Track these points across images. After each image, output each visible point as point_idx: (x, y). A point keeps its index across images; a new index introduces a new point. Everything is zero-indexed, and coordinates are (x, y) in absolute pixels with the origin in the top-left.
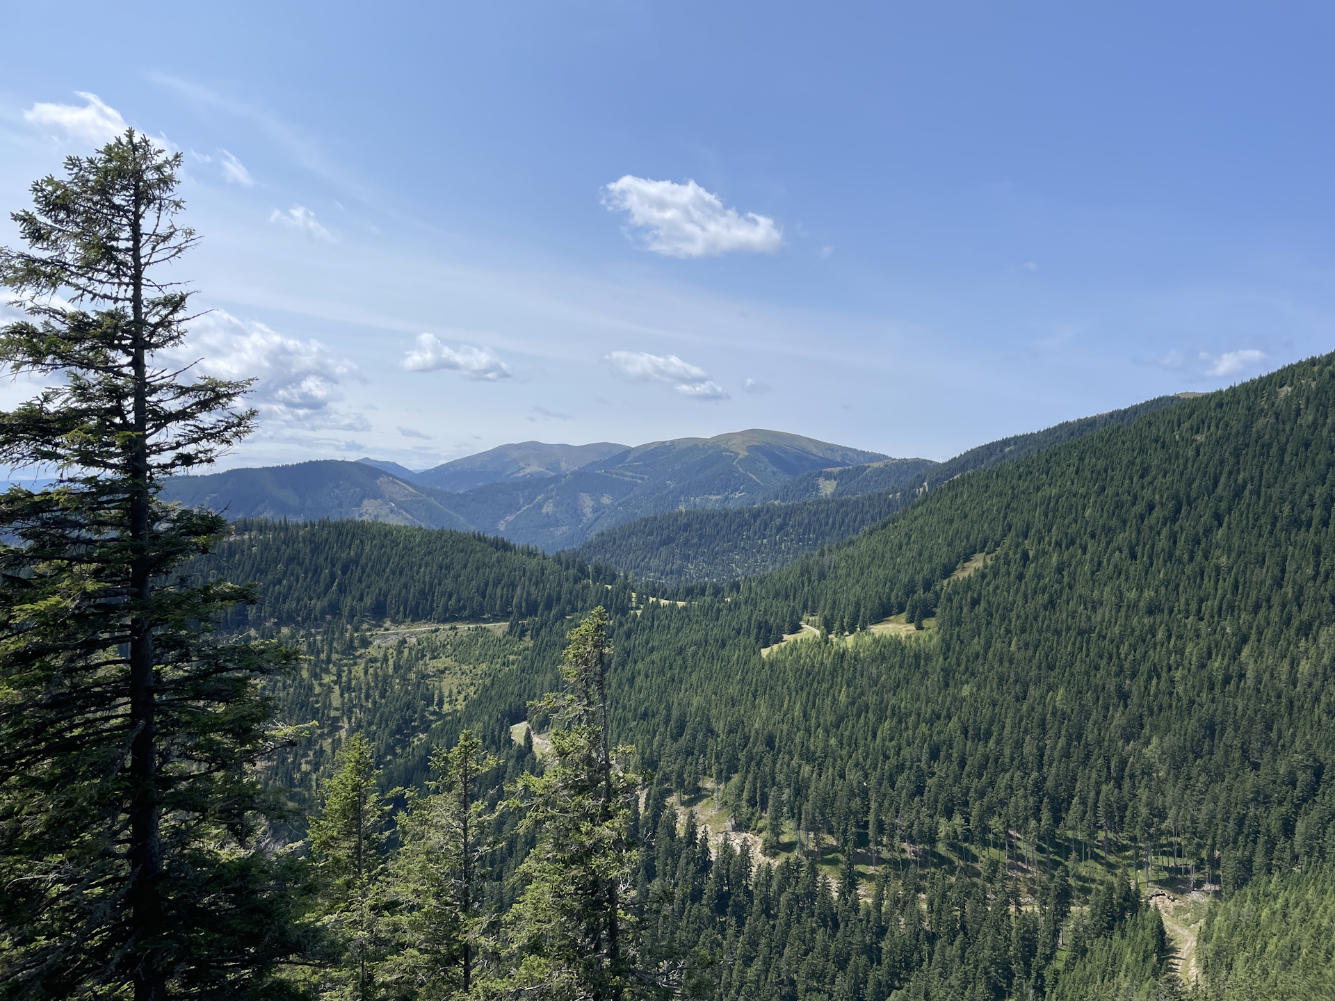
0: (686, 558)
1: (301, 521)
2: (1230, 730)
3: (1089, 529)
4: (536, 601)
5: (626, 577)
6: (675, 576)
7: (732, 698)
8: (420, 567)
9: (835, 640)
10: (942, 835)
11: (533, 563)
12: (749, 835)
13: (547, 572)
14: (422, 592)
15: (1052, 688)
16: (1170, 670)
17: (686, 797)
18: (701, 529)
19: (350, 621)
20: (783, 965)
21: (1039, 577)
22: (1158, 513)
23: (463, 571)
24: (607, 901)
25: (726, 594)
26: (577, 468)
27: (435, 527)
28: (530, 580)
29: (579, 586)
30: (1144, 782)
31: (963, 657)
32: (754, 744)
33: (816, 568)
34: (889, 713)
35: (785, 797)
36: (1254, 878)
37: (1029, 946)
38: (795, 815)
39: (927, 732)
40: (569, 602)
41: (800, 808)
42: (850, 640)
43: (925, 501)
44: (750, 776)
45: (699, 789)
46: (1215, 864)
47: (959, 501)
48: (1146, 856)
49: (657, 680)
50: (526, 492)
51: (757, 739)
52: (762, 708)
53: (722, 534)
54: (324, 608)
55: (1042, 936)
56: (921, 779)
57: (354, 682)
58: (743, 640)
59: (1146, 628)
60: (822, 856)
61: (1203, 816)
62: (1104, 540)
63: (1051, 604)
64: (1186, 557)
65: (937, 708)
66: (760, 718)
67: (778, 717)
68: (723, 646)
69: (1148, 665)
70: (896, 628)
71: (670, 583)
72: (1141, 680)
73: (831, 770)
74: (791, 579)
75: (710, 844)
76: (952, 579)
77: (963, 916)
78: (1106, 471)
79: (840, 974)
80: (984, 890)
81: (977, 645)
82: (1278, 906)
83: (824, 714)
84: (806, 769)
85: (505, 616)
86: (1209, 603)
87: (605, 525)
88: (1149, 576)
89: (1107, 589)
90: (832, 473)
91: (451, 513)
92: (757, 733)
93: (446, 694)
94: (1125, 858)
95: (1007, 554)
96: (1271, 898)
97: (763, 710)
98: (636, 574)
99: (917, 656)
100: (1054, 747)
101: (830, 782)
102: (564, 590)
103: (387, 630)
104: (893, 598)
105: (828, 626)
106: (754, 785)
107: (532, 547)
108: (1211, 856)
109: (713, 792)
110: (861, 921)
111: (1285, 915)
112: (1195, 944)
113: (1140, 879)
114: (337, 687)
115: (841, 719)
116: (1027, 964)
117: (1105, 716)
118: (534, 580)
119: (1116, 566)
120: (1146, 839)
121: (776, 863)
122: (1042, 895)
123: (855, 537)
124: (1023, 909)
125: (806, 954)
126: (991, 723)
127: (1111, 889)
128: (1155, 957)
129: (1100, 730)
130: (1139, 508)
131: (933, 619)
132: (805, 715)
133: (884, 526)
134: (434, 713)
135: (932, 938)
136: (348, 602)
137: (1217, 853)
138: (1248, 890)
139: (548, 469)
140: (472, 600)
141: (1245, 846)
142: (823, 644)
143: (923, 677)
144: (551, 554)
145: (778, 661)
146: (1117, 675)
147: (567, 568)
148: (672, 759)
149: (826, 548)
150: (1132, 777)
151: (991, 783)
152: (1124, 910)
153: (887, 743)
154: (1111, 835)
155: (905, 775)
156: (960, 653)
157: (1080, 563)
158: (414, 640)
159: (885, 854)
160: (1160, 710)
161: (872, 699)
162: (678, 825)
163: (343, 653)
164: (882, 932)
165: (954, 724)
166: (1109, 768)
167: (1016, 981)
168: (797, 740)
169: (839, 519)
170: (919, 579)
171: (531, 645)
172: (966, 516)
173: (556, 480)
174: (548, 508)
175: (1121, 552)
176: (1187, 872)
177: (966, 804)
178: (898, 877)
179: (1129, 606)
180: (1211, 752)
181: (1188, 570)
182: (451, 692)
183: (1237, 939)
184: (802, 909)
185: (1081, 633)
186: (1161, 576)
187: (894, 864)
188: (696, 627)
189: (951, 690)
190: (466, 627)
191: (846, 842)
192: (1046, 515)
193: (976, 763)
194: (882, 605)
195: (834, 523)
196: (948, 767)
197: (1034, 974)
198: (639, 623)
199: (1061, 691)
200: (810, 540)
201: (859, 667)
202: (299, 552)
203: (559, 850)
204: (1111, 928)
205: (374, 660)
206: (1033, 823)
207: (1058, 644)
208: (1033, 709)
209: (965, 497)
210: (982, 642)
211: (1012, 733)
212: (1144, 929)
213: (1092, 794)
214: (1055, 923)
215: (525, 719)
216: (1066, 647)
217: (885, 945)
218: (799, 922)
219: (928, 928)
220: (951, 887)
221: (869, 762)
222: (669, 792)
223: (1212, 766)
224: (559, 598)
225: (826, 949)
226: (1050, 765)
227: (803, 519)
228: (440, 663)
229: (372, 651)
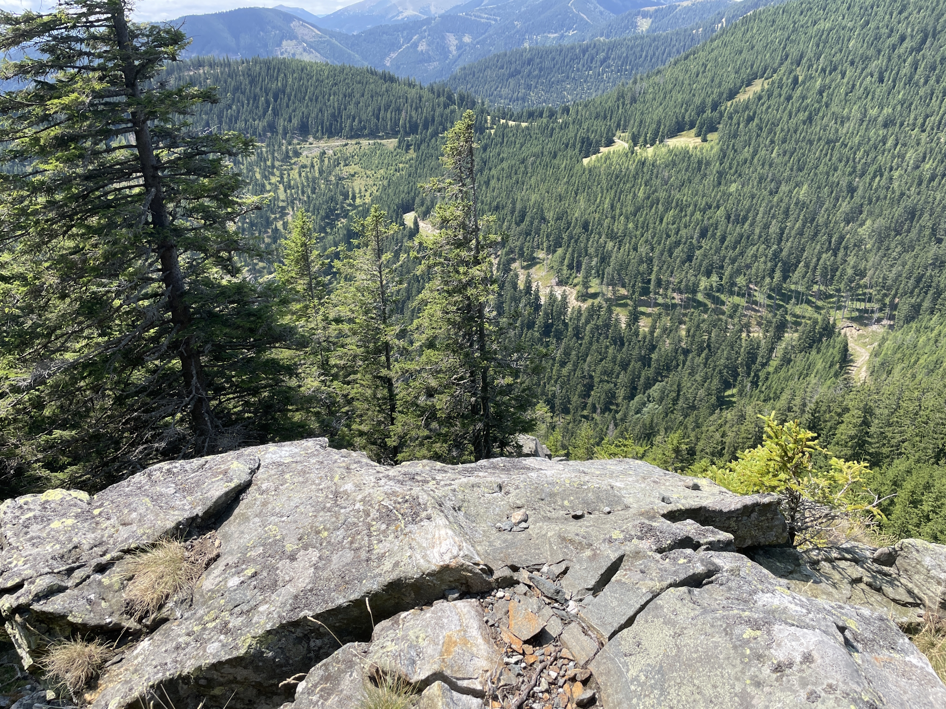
0: (529, 87)
1: (239, 57)
2: (926, 216)
3: (850, 58)
4: (416, 122)
5: (483, 103)
6: (520, 102)
7: (560, 195)
8: (330, 96)
9: (639, 151)
10: (701, 288)
11: (413, 92)
12: (567, 288)
13: (424, 99)
14: (333, 115)
15: (798, 185)
16: (891, 170)
17: (525, 263)
18: (541, 62)
19: (284, 137)
20: (586, 367)
21: (804, 98)
22: (907, 44)
23: (362, 99)
24: (477, 317)
25: (558, 116)
26: (443, 11)
27: (338, 64)
28: (411, 106)
29: (448, 111)
30: (854, 252)
31: (735, 162)
32: (574, 228)
33: (629, 94)
34: (674, 204)
35: (594, 263)
36: (920, 317)
37: (752, 357)
38: (600, 275)
39: (700, 218)
40: (441, 123)
41: (603, 271)
42: (650, 151)
43: (722, 35)
44: (570, 250)
45: (534, 258)
46: (894, 307)
47: (749, 34)
48: (845, 302)
49: (506, 183)
50: (405, 33)
51: (576, 224)
52: (582, 202)
53: (557, 66)
54: (264, 127)
55: (762, 351)
56: (692, 250)
57: (292, 182)
58: (570, 152)
59: (879, 138)
60: (618, 301)
61: (892, 275)
62: (860, 67)
63: (810, 119)
64: (922, 80)
65: (710, 200)
66: (580, 209)
67: (592, 208)
68: (555, 157)
69: (875, 167)
70: (687, 141)
71: (516, 108)
72: (867, 179)
73: (628, 245)
74: (609, 104)
75: (540, 294)
76: (734, 101)
77: (709, 339)
78: (872, 8)
79: (622, 373)
80: (726, 323)
81: (746, 153)
82: (933, 335)
83: (626, 206)
84: (610, 245)
85: (394, 134)
86: (933, 118)
87: (466, 60)
88: (891, 96)
89: (856, 107)
90: (648, 11)
91: (349, 51)
92: (576, 219)
93: (357, 191)
94: (829, 303)
95: (781, 79)
96: (929, 330)
97: (582, 204)
98: (491, 101)
99: (700, 162)
100: (792, 228)
101: (626, 253)
102: (437, 114)
103: (311, 144)
104: (687, 117)
105: (635, 140)
106: (573, 255)
107: (412, 79)
108: (892, 301)
109: (544, 260)
110: (639, 341)
111: (936, 341)
112: (868, 358)
113: (838, 318)
114: (281, 186)
115: (638, 210)
116: (749, 368)
117: (835, 206)
118: (414, 105)
119: (866, 89)
120: (848, 291)
121: (585, 306)
122: (766, 326)
123: (662, 67)
124: (751, 335)
125: (601, 360)
126: (748, 211)
127: (816, 322)
128: (838, 366)
129: (829, 215)
130: (894, 39)
131: (716, 133)
132: (612, 207)
133: (686, 58)
134: (350, 205)
135: (686, 352)
136: (281, 123)
137: (897, 300)
138: (914, 325)
139: (420, 12)
140: (369, 121)
141: (918, 296)
142: (630, 154)
143: (702, 178)
144: (426, 85)
145: (595, 167)
146: (850, 174)
147: (439, 96)
148: (516, 238)
149: (638, 77)
150: (846, 248)
151: (742, 254)
152: (822, 335)
153: (670, 226)
154: (822, 288)
155: (680, 248)
156: (733, 160)
157: (838, 86)
158: (331, 152)
159: (660, 300)
160: (877, 201)
161: (662, 195)
162: (519, 282)
163: (282, 161)
164: (653, 348)
165: (721, 212)
166: (830, 243)
167: (739, 378)
168: (605, 224)
169: (651, 52)
170: (709, 101)
171: (414, 156)
172: (753, 48)
173: (427, 21)
174: (422, 47)
175: (872, 77)
176: (873, 312)
177: (722, 267)
178: (668, 315)
179: (870, 121)
180: (909, 231)
181: (922, 92)
182: (360, 190)
183: (899, 355)
184: (601, 334)
185: (828, 142)
186: (900, 96)
187: (666, 306)
188: (535, 142)
189: (722, 188)
190: (367, 142)
191: (634, 292)
192: (818, 46)
193: (733, 240)
194: (677, 123)
195: (646, 56)
196: (712, 242)
197: (752, 374)
198: (493, 139)
199: (805, 187)
200: (626, 70)
201: (655, 171)
202: (241, 83)
203: (445, 285)
204: (811, 347)
205: (304, 166)
206: (768, 280)
207: (809, 151)
208: (781, 201)
209: (754, 31)
210: (751, 150)
211: (763, 218)
212: (834, 347)
213: (814, 260)
214: (773, 344)
215: (413, 210)
216: (815, 154)
217: (654, 356)
218: (598, 342)
219: (685, 346)
220: (704, 321)
221: (655, 239)
222: (514, 260)
223: (907, 241)
224: (433, 120)
225: (615, 358)
226: (787, 240)
227: (622, 53)
228: (351, 169)
229: (303, 160)
